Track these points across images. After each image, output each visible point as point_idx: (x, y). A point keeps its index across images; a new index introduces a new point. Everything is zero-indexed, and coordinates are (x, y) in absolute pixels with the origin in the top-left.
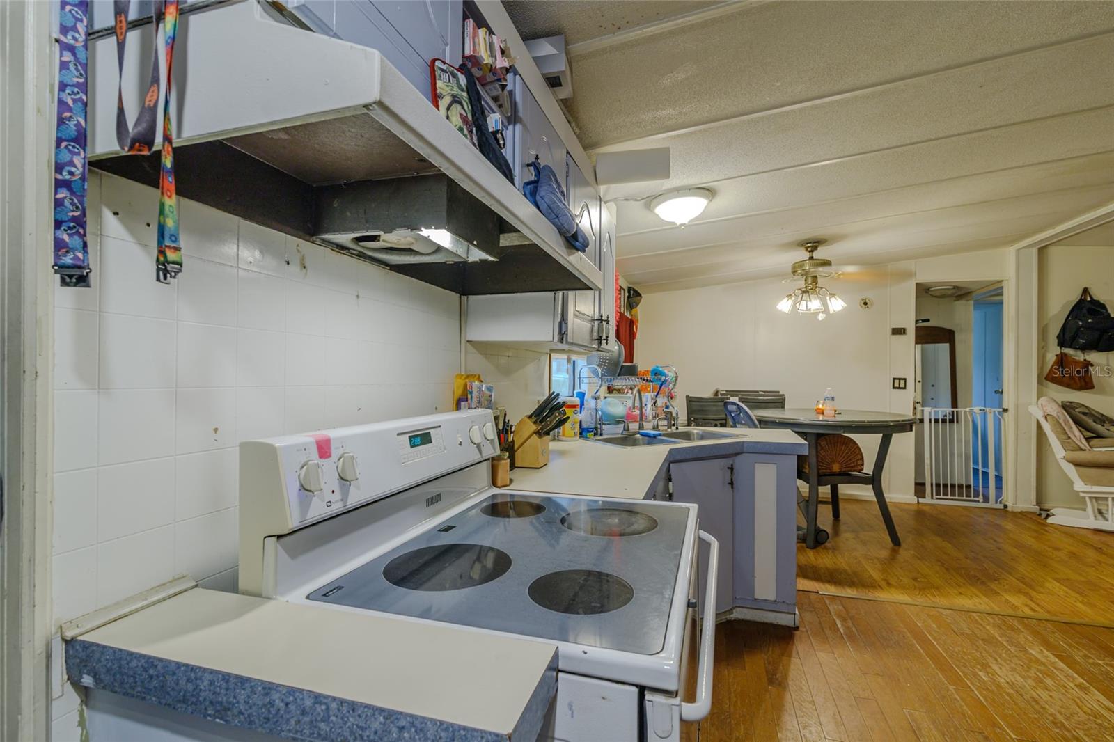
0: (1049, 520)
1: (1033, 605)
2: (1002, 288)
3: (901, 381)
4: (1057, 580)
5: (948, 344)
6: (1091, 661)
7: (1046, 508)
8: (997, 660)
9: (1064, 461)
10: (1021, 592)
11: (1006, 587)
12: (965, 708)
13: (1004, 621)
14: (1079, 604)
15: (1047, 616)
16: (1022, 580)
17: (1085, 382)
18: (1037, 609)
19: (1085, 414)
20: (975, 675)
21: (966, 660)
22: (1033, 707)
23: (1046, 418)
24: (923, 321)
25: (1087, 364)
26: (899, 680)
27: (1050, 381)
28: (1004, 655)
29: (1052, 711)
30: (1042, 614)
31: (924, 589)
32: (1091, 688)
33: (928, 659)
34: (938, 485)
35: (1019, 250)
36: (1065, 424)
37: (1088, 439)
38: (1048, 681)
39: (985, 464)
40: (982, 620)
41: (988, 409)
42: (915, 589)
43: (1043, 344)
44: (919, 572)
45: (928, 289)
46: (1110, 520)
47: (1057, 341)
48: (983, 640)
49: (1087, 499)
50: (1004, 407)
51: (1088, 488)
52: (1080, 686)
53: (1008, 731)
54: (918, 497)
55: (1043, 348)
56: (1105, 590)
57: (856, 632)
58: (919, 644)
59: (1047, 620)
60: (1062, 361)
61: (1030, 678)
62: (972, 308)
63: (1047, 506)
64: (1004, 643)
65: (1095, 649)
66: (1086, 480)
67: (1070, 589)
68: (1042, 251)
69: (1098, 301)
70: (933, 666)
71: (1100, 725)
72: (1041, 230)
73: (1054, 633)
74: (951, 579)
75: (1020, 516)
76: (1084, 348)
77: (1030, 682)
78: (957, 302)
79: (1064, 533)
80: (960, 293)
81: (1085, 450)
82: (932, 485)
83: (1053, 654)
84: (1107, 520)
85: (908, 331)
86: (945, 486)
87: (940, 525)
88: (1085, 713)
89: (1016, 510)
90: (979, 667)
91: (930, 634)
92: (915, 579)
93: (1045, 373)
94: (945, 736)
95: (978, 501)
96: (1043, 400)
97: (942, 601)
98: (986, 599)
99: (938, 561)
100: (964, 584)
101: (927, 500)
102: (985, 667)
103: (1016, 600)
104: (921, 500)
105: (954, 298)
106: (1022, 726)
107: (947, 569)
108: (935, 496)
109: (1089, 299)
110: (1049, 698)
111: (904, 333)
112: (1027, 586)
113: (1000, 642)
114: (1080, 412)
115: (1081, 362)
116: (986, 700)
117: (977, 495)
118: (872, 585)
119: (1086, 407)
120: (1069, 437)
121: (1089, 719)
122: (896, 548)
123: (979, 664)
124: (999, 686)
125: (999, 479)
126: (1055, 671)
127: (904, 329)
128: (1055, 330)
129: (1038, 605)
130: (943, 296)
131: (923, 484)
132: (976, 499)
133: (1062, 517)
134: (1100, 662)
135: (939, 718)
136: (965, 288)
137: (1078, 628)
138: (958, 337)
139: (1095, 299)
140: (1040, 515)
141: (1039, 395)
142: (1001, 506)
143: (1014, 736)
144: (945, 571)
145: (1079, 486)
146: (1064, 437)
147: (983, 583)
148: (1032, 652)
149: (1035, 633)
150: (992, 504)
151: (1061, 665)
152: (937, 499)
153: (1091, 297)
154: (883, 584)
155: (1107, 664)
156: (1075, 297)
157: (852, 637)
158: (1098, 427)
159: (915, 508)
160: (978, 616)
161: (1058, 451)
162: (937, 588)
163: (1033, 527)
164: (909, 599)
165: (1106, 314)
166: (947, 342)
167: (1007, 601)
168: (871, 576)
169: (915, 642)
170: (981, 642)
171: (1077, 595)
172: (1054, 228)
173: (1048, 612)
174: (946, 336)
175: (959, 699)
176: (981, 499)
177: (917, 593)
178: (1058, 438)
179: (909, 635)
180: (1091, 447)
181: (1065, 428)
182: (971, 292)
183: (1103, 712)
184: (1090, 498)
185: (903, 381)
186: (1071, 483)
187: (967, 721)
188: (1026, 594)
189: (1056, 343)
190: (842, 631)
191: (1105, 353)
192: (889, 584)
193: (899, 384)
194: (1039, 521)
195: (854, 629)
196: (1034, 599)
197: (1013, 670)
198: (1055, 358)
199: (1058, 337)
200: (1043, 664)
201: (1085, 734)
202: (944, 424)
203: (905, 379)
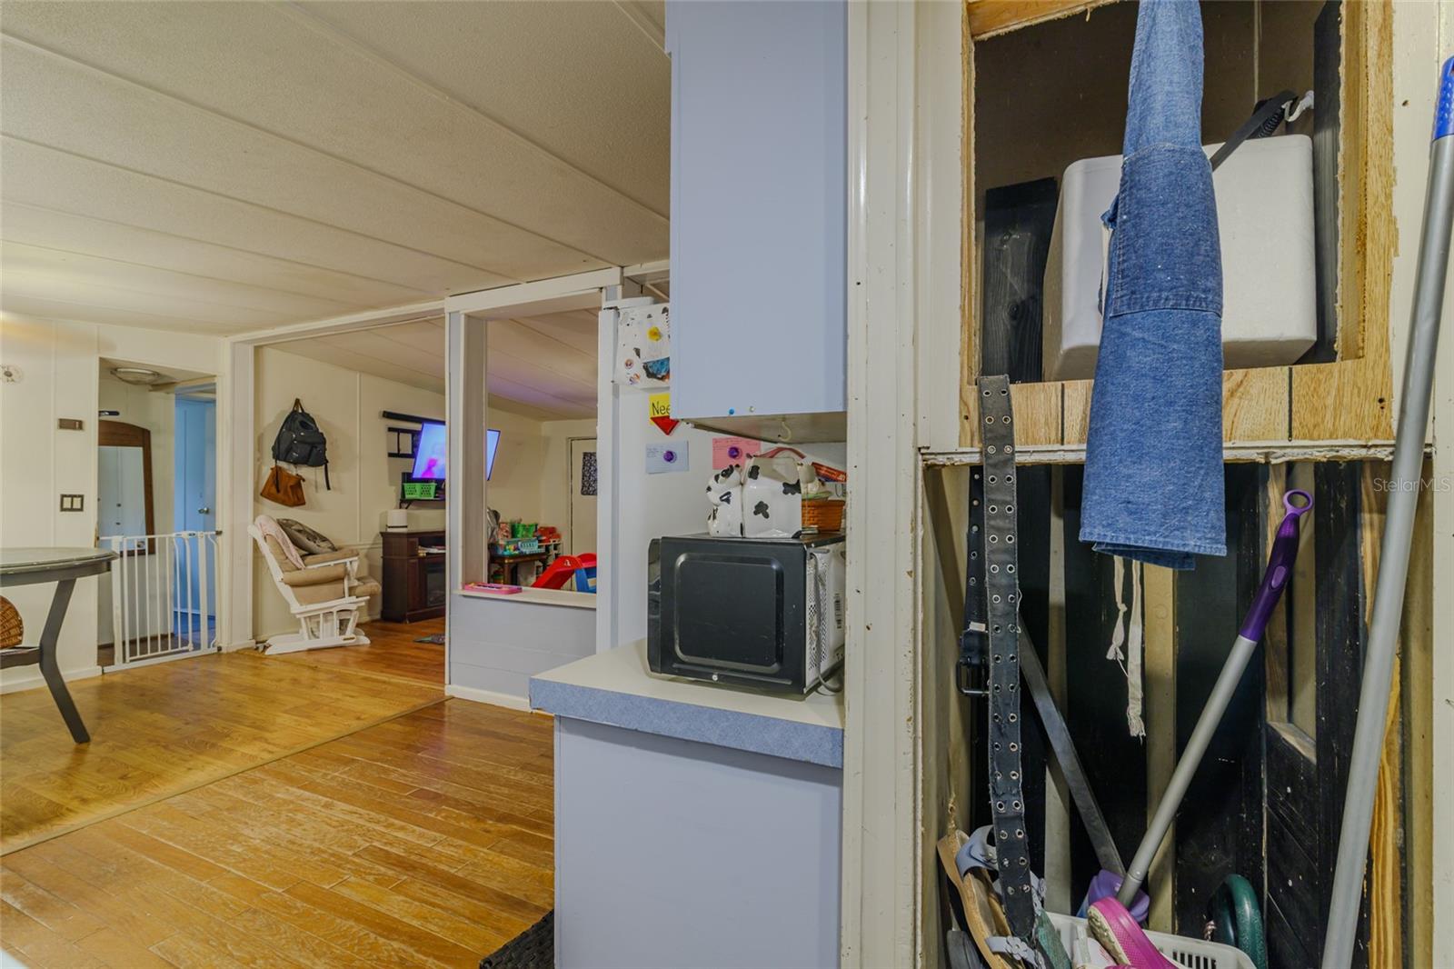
0: (268, 652)
1: (270, 748)
2: (215, 384)
3: (75, 499)
4: (286, 712)
5: (141, 449)
6: (329, 777)
7: (261, 640)
8: (246, 823)
9: (283, 584)
10: (255, 739)
11: (240, 739)
12: (225, 895)
13: (246, 778)
14: (309, 728)
15: (287, 752)
16: (253, 726)
17: (298, 498)
18: (275, 749)
19: (299, 531)
20: (228, 852)
21: (214, 843)
22: (291, 850)
23: (265, 538)
24: (112, 413)
25: (300, 479)
26: (133, 917)
27: (266, 497)
28: (253, 814)
29: (308, 842)
30: (281, 753)
31: (140, 784)
32: (335, 802)
33: (167, 868)
34: (133, 642)
35: (235, 343)
36: (284, 544)
37: (303, 557)
38: (300, 816)
39: (196, 605)
40: (221, 788)
41: (199, 534)
42: (126, 789)
43: (258, 455)
44: (127, 766)
45: (116, 370)
46: (321, 636)
47: (272, 453)
48: (228, 809)
49: (303, 621)
50: (217, 529)
51: (304, 608)
52: (326, 806)
53: (274, 889)
54: (103, 667)
55: (258, 460)
56: (326, 705)
57: (46, 894)
58: (149, 856)
59: (286, 757)
60: (277, 474)
61: (283, 822)
62: (173, 402)
63: (261, 638)
64: (251, 801)
65: (331, 765)
66: (302, 600)
67: (299, 716)
68: (258, 349)
69: (308, 415)
70: (176, 872)
71: (347, 830)
72: (260, 328)
73: (294, 766)
74: (174, 757)
75: (236, 655)
76: (296, 463)
77: (284, 826)
78: (154, 394)
79: (284, 661)
80: (159, 382)
81: (300, 569)
82: (124, 643)
83: (299, 788)
84: (318, 638)
85: (86, 426)
86: (143, 640)
87: (142, 695)
88: (334, 827)
89: (231, 651)
90: (230, 841)
91: (161, 835)
92: (124, 777)
93: (261, 490)
94: (211, 942)
95: (187, 651)
96: (261, 519)
97: (166, 789)
98: (220, 763)
99: (151, 741)
100: (191, 756)
101: (119, 665)
102: (235, 838)
103: (253, 749)
104: (107, 669)
105: (150, 388)
106: (285, 875)
107: (166, 747)
108: (128, 658)
109: (300, 411)
110: (303, 832)
111: (81, 427)
112: (260, 729)
113: (246, 802)
114: (295, 530)
115: (293, 477)
116: (245, 872)
117: (185, 643)
118: (57, 812)
119: (301, 524)
120: (287, 558)
121: (338, 831)
122: (84, 746)
123: (230, 838)
124: (256, 850)
125: (211, 618)
126: (304, 803)
127: (81, 422)
128: (270, 442)
129: (274, 744)
130: (137, 383)
131: (111, 646)
132: (184, 648)
133: (280, 645)
134: (336, 774)
135: (198, 927)
136: (165, 376)
137: (312, 752)
138: (154, 440)
139: (306, 411)
140: (257, 649)
141: (256, 515)
142: (215, 650)
143: (280, 891)
144: (163, 750)
145: (296, 607)
146: (283, 557)
147: (213, 745)
148: (279, 795)
149: (277, 775)
150: (204, 650)
151: (307, 794)
152: (131, 661)
153: (302, 410)
154: (75, 804)
155: (341, 773)
156: (288, 408)
157: (39, 906)
158: (311, 544)
159: (98, 682)
160: (216, 785)
161: (276, 573)
162: (159, 776)
163: (250, 663)
164: (122, 806)
165: (314, 429)
166: (140, 446)
167: (244, 755)
168: (51, 801)
169: (143, 857)
170: (225, 813)
171: (306, 720)
172: (273, 329)
173: (285, 748)
174: (139, 437)
175: (215, 890)
176: (190, 647)
177: (132, 794)
178: (276, 559)
179: (133, 852)
180: (306, 565)
181: (284, 548)
182: (174, 383)
183: (347, 817)
184: (305, 618)
185: (79, 499)
186: (288, 606)
187: (230, 908)
188: (260, 739)
189: (271, 456)
190: (18, 906)
191: (314, 469)
192: (84, 801)
193: (71, 503)
194: (258, 655)
195: (40, 892)
196: (270, 741)
197: (265, 824)
198: (270, 471)
199: (273, 449)
200: (292, 802)
201: (339, 846)
202: (141, 557)
203: (82, 497)
